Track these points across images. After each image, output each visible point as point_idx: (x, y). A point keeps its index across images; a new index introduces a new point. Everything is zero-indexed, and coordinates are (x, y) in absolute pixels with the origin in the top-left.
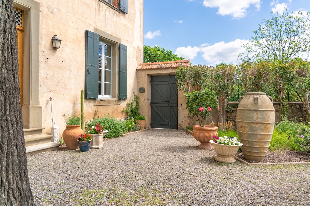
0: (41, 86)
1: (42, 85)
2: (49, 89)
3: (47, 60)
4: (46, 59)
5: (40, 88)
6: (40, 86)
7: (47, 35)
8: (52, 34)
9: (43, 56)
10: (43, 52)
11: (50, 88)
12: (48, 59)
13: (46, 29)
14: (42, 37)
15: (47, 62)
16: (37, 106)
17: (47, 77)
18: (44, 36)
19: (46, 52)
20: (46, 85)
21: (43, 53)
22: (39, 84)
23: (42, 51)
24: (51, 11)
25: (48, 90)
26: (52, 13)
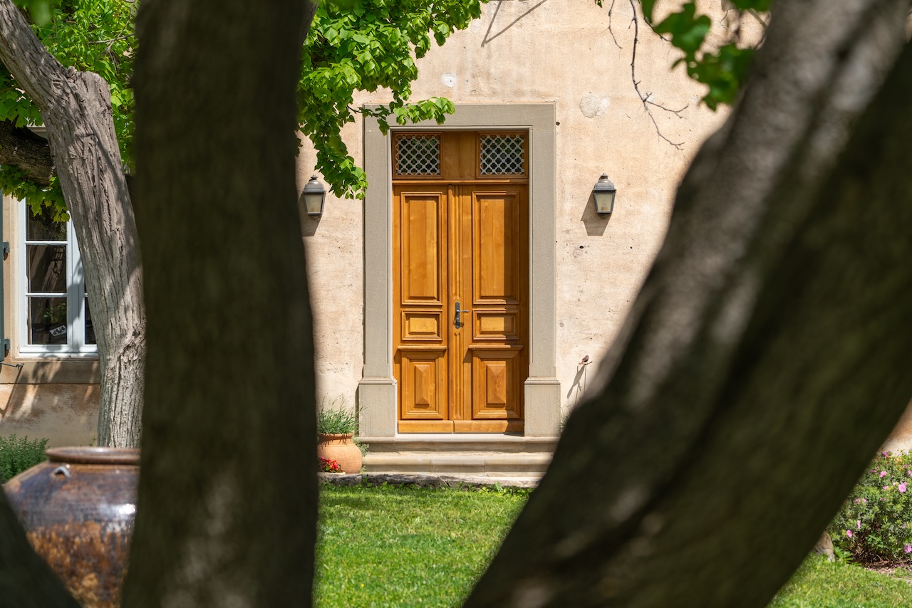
0: (562, 325)
1: (565, 322)
2: (587, 332)
3: (580, 251)
4: (576, 249)
5: (559, 332)
6: (558, 325)
7: (578, 183)
8: (595, 175)
9: (568, 242)
10: (568, 231)
11: (589, 329)
12: (582, 247)
13: (575, 167)
14: (563, 192)
15: (579, 258)
16: (546, 379)
17: (579, 300)
18: (568, 188)
19: (576, 231)
20: (577, 321)
21: (567, 235)
22: (558, 319)
23: (564, 229)
24: (590, 112)
25: (585, 336)
26: (594, 115)
